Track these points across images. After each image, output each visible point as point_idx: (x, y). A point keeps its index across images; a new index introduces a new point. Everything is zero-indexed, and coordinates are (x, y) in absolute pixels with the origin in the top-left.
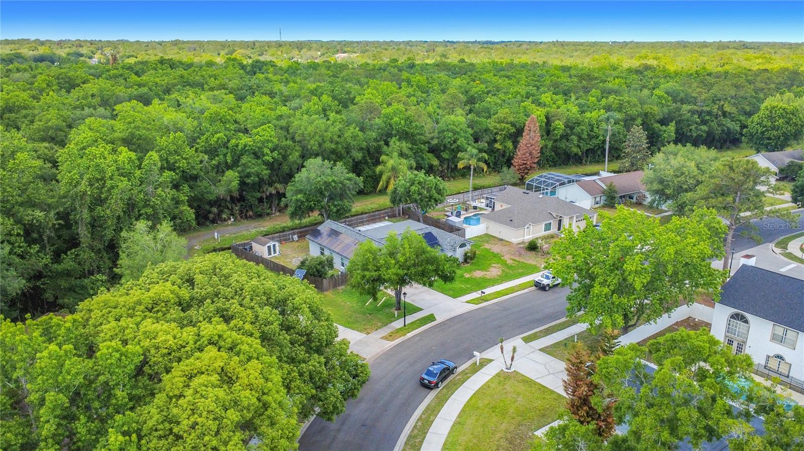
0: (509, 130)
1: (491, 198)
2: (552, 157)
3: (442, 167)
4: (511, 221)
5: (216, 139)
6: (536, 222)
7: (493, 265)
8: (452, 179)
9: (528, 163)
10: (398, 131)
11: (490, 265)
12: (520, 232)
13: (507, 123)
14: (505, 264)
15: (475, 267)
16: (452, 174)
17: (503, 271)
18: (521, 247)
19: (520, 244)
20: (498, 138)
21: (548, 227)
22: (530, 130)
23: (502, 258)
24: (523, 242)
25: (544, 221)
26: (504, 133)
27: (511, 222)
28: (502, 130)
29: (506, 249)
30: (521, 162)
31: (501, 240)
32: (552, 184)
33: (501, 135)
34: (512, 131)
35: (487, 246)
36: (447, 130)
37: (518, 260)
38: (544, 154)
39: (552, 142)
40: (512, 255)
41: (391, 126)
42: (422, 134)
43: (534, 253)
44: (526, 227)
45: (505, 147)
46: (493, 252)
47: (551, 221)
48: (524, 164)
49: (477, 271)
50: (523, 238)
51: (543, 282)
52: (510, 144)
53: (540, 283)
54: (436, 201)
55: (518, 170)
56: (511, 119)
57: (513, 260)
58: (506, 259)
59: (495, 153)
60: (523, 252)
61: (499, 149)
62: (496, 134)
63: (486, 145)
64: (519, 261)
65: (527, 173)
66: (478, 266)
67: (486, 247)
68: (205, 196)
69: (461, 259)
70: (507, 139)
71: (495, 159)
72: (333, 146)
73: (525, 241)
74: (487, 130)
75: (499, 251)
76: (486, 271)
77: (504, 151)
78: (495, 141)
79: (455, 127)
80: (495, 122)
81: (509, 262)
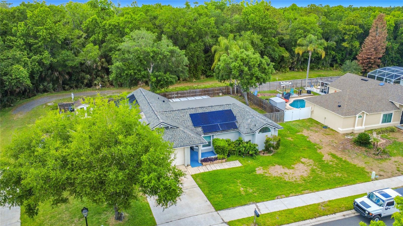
0: (357, 31)
1: (327, 84)
2: (397, 59)
3: (293, 59)
4: (340, 106)
5: (91, 20)
6: (371, 110)
7: (303, 160)
8: (301, 70)
9: (373, 58)
10: (253, 26)
11: (298, 160)
12: (350, 120)
13: (356, 25)
14: (319, 160)
15: (276, 160)
16: (302, 67)
17: (313, 171)
18: (348, 140)
19: (347, 134)
20: (346, 37)
21: (388, 118)
22: (377, 27)
23: (319, 151)
24: (352, 133)
25: (383, 111)
26: (352, 33)
27: (339, 108)
28: (350, 30)
29: (327, 139)
30: (365, 56)
31: (326, 127)
32: (396, 76)
33: (349, 35)
34: (360, 32)
35: (305, 133)
36: (299, 28)
37: (339, 156)
38: (390, 55)
39: (398, 45)
40: (334, 148)
41: (248, 21)
42: (273, 29)
43: (364, 149)
44: (357, 116)
45: (352, 46)
46: (309, 142)
47: (393, 112)
48: (368, 58)
49: (277, 166)
50: (352, 128)
51: (369, 210)
52: (357, 44)
53: (364, 211)
54: (258, 79)
55: (362, 63)
56: (360, 21)
57: (333, 156)
58: (323, 153)
59: (343, 51)
60: (349, 146)
61: (346, 48)
62: (345, 34)
63: (335, 43)
64: (341, 160)
65: (371, 67)
66: (282, 158)
67: (303, 134)
68: (67, 63)
69: (261, 147)
70: (355, 39)
71: (342, 56)
72: (185, 30)
73: (355, 132)
74: (337, 32)
75: (318, 140)
76: (289, 168)
77: (351, 50)
78: (344, 40)
79: (305, 26)
80: (345, 24)
81: (327, 158)
